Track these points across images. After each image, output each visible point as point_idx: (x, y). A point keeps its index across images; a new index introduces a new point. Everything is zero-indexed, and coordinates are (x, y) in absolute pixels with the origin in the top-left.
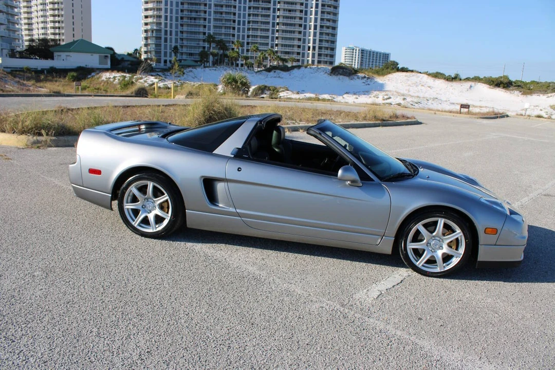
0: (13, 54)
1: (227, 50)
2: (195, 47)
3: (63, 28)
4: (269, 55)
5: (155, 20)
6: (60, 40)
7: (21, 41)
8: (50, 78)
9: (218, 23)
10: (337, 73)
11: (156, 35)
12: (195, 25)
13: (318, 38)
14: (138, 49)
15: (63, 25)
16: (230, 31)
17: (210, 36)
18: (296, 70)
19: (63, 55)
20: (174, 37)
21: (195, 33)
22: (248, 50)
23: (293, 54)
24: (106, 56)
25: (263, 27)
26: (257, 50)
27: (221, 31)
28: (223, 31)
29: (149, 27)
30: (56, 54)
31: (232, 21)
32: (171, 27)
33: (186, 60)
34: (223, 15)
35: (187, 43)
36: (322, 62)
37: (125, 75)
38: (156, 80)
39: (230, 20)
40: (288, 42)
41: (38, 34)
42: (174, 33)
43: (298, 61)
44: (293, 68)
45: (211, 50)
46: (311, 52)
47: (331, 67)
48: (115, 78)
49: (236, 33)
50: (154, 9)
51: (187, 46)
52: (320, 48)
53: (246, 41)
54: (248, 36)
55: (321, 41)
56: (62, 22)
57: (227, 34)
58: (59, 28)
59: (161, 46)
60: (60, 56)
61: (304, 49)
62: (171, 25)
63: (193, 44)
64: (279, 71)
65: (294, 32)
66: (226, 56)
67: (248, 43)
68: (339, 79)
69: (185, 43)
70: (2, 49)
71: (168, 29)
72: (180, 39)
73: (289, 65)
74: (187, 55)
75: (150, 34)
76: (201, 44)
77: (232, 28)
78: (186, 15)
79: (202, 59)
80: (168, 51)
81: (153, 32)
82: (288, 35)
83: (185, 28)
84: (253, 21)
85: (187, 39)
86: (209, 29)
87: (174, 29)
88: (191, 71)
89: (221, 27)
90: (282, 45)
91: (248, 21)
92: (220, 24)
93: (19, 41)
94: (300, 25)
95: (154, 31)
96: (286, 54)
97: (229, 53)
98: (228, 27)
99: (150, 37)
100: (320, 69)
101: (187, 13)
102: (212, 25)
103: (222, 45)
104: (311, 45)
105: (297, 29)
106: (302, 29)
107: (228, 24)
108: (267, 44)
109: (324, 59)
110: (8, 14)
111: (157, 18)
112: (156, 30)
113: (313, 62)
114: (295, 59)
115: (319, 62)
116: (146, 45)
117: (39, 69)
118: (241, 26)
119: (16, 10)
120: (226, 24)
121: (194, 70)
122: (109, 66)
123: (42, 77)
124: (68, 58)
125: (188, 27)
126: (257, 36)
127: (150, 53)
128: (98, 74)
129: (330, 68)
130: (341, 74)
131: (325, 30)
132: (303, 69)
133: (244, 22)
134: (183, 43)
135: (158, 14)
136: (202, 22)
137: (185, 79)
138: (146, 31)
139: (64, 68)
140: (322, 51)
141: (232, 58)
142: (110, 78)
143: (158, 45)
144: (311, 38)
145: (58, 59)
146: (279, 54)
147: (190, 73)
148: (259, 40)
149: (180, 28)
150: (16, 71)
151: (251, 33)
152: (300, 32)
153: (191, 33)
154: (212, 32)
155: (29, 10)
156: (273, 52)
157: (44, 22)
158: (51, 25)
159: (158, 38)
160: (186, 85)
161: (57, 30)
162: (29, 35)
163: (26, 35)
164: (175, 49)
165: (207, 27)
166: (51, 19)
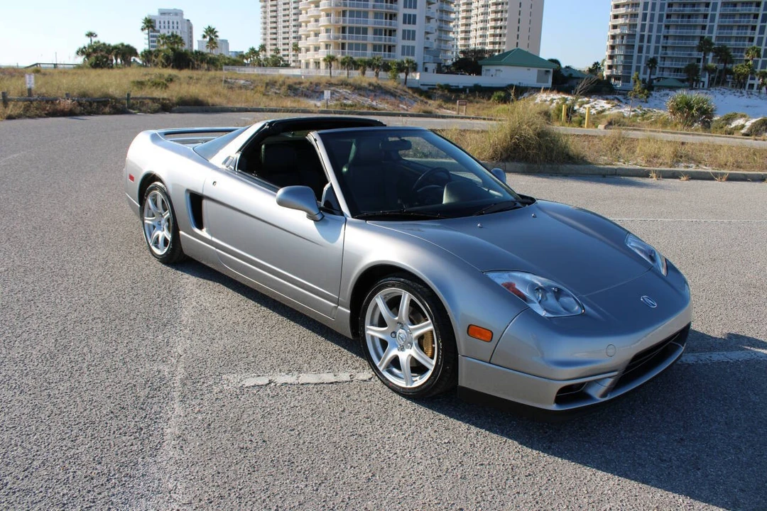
0: (440, 70)
1: (732, 62)
2: (684, 59)
3: (505, 35)
5: (627, 21)
6: (499, 51)
7: (455, 53)
8: (472, 98)
9: (728, 22)
11: (627, 43)
12: (688, 26)
14: (600, 62)
15: (506, 32)
16: (746, 33)
17: (709, 41)
19: (493, 69)
20: (653, 44)
21: (687, 38)
24: (547, 72)
27: (731, 33)
28: (734, 33)
29: (618, 31)
30: (484, 68)
31: (752, 16)
32: (651, 30)
33: (666, 78)
34: (737, 8)
35: (673, 54)
37: (566, 97)
38: (609, 106)
39: (749, 15)
41: (474, 43)
42: (653, 39)
45: (710, 63)
48: (552, 100)
49: (756, 35)
50: (628, 5)
51: (672, 59)
56: (505, 28)
57: (741, 37)
58: (500, 36)
59: (632, 59)
60: (489, 70)
62: (651, 27)
63: (681, 54)
66: (730, 72)
69: (670, 53)
70: (424, 63)
71: (646, 33)
72: (663, 47)
74: (671, 72)
75: (618, 41)
76: (695, 54)
77: (750, 28)
78: (675, 11)
79: (690, 77)
80: (643, 65)
81: (623, 38)
83: (672, 32)
85: (674, 48)
86: (711, 31)
87: (654, 34)
88: (667, 94)
89: (731, 28)
92: (729, 22)
93: (452, 53)
95: (625, 37)
97: (737, 68)
98: (743, 26)
99: (619, 45)
101: (677, 9)
102: (716, 24)
103: (723, 54)
107: (744, 21)
110: (441, 20)
111: (631, 17)
112: (628, 35)
116: (611, 57)
117: (461, 87)
119: (453, 16)
120: (740, 22)
122: (549, 84)
123: (463, 96)
124: (498, 72)
125: (677, 29)
127: (616, 69)
128: (531, 94)
134: (666, 54)
135: (634, 12)
136: (700, 21)
137: (656, 106)
138: (614, 37)
139: (490, 86)
141: (739, 75)
142: (546, 101)
143: (628, 57)
145: (486, 75)
149: (664, 30)
150: (434, 89)
153: (681, 37)
154: (714, 35)
155: (468, 14)
157: (484, 29)
158: (492, 31)
159: (630, 47)
160: (652, 114)
161: (498, 38)
162: (465, 46)
163: (461, 46)
164: (652, 63)
165: (707, 28)
166: (493, 24)
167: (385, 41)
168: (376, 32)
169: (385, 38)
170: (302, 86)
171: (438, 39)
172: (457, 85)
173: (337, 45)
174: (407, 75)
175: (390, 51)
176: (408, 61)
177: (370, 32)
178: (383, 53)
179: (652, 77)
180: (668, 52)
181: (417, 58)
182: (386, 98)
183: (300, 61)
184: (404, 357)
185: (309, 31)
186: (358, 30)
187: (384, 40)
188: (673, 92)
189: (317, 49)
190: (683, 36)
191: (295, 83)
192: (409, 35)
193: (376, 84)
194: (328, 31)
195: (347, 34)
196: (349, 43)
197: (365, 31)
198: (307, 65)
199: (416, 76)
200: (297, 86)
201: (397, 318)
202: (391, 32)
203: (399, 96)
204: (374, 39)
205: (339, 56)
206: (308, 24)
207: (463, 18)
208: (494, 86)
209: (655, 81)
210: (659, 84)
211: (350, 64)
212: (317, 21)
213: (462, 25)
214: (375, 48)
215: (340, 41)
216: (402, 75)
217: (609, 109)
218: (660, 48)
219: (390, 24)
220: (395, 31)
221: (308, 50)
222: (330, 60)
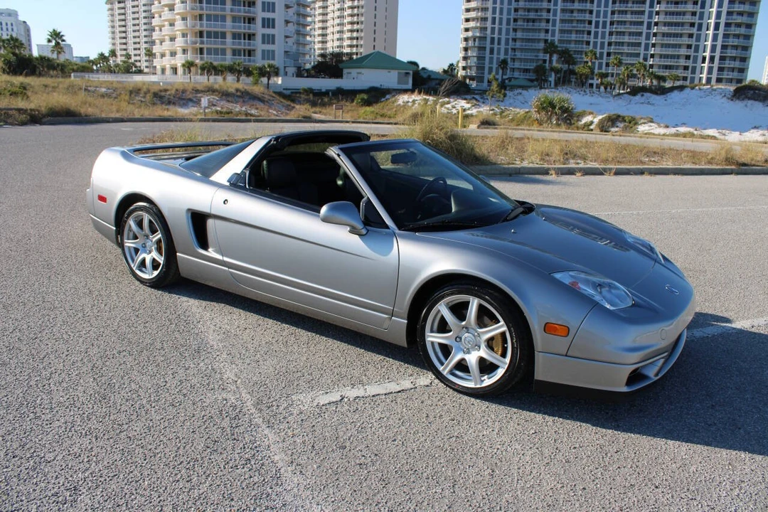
0: (300, 73)
1: (575, 63)
2: (532, 60)
3: (362, 38)
4: (637, 70)
5: (478, 25)
6: (357, 54)
7: (312, 56)
8: (335, 101)
9: (567, 26)
10: (743, 96)
11: (479, 45)
12: (533, 29)
13: (719, 43)
14: (455, 63)
15: (362, 34)
16: (583, 37)
17: (552, 43)
18: (676, 93)
19: (354, 72)
20: (503, 46)
21: (533, 40)
22: (607, 65)
23: (677, 69)
24: (407, 73)
25: (634, 29)
26: (620, 63)
27: (571, 37)
28: (573, 37)
29: (470, 34)
30: (345, 71)
31: (587, 22)
32: (500, 33)
33: (517, 78)
34: (574, 15)
35: (521, 55)
36: (724, 80)
38: (468, 106)
39: (584, 21)
40: (670, 51)
41: (332, 46)
42: (503, 42)
43: (685, 79)
44: (672, 89)
45: (555, 64)
46: (706, 65)
47: (735, 88)
48: (414, 101)
49: (592, 40)
50: (478, 9)
51: (521, 60)
52: (722, 58)
53: (605, 51)
54: (610, 44)
55: (724, 47)
56: (362, 31)
57: (579, 41)
58: (357, 39)
59: (484, 60)
60: (350, 73)
61: (695, 61)
62: (500, 30)
63: (529, 55)
64: (649, 94)
65: (681, 35)
66: (572, 72)
67: (609, 54)
68: (746, 106)
69: (518, 54)
70: (285, 67)
71: (496, 36)
72: (512, 49)
73: (668, 85)
74: (520, 72)
75: (471, 43)
76: (541, 56)
77: (586, 33)
78: (521, 15)
79: (539, 77)
80: (495, 66)
81: (475, 40)
82: (672, 41)
83: (519, 35)
84: (618, 22)
85: (522, 50)
86: (553, 35)
87: (503, 37)
88: (521, 94)
89: (570, 32)
90: (661, 56)
91: (611, 22)
92: (568, 27)
93: (310, 57)
94: (692, 25)
95: (477, 40)
96: (666, 68)
97: (579, 68)
98: (580, 31)
99: (472, 47)
100: (715, 90)
101: (523, 13)
102: (557, 28)
103: (567, 56)
104: (707, 54)
105: (687, 30)
106: (694, 31)
107: (581, 27)
108: (638, 55)
109: (728, 75)
111: (481, 21)
112: (480, 38)
113: (709, 80)
114: (678, 76)
115: (719, 80)
116: (465, 58)
117: (324, 90)
118: (600, 30)
119: (309, 19)
120: (577, 27)
121: (524, 92)
122: (410, 86)
123: (326, 100)
124: (360, 75)
125: (523, 32)
126: (623, 43)
127: (470, 70)
128: (394, 96)
129: (732, 88)
130: (749, 99)
131: (733, 30)
132: (687, 91)
133: (605, 23)
134: (515, 55)
135: (483, 16)
136: (543, 25)
137: (511, 105)
138: (466, 39)
139: (353, 88)
140: (725, 64)
141: (581, 75)
142: (408, 102)
143: (481, 58)
144: (709, 43)
145: (347, 78)
146: (655, 70)
147: (520, 97)
148: (626, 49)
149: (512, 35)
150: (296, 93)
151: (614, 39)
152: (691, 36)
153: (527, 40)
154: (556, 38)
155: (324, 18)
156: (645, 66)
157: (341, 32)
158: (349, 35)
159: (481, 49)
160: (509, 112)
161: (355, 41)
162: (322, 49)
163: (319, 49)
164: (503, 64)
165: (550, 32)
166: (349, 27)
167: (245, 45)
168: (235, 36)
169: (245, 43)
170: (168, 93)
171: (297, 43)
172: (319, 88)
173: (195, 51)
174: (269, 79)
175: (249, 55)
176: (269, 66)
177: (229, 37)
178: (242, 57)
179: (504, 77)
180: (516, 53)
181: (278, 62)
182: (255, 103)
183: (155, 67)
184: (472, 359)
185: (164, 36)
186: (216, 35)
187: (243, 45)
188: (526, 91)
189: (173, 54)
190: (529, 39)
191: (161, 91)
192: (269, 39)
193: (243, 90)
194: (184, 35)
195: (205, 39)
196: (207, 49)
197: (223, 35)
198: (163, 70)
199: (278, 80)
200: (163, 94)
201: (464, 323)
202: (251, 37)
203: (267, 102)
204: (233, 43)
205: (198, 61)
206: (163, 28)
207: (319, 21)
208: (356, 88)
209: (507, 81)
210: (511, 83)
211: (210, 69)
212: (172, 25)
213: (319, 28)
214: (235, 52)
215: (198, 45)
216: (265, 80)
217: (469, 109)
218: (510, 50)
219: (249, 28)
220: (254, 35)
221: (163, 55)
222: (189, 66)
